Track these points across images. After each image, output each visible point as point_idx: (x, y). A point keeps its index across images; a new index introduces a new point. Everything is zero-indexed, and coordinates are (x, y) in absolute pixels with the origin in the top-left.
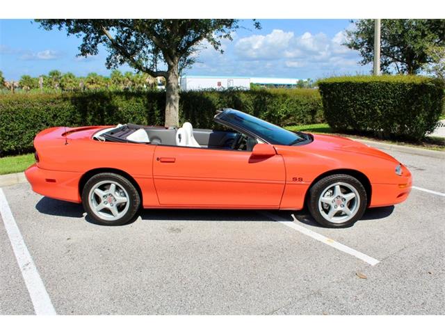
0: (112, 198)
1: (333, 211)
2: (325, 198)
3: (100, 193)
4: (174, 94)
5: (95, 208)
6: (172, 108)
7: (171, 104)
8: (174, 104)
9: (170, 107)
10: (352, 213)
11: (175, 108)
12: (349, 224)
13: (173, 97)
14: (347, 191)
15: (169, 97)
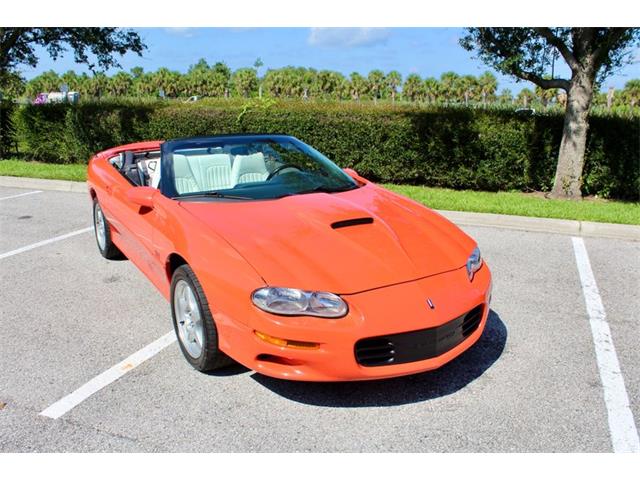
4: (575, 120)
6: (569, 145)
7: (569, 137)
8: (574, 137)
9: (565, 142)
11: (575, 145)
13: (573, 126)
15: (568, 124)
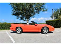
0: (19, 30)
1: (45, 32)
2: (44, 30)
3: (18, 30)
5: (17, 32)
10: (47, 32)
12: (47, 33)
14: (46, 29)
